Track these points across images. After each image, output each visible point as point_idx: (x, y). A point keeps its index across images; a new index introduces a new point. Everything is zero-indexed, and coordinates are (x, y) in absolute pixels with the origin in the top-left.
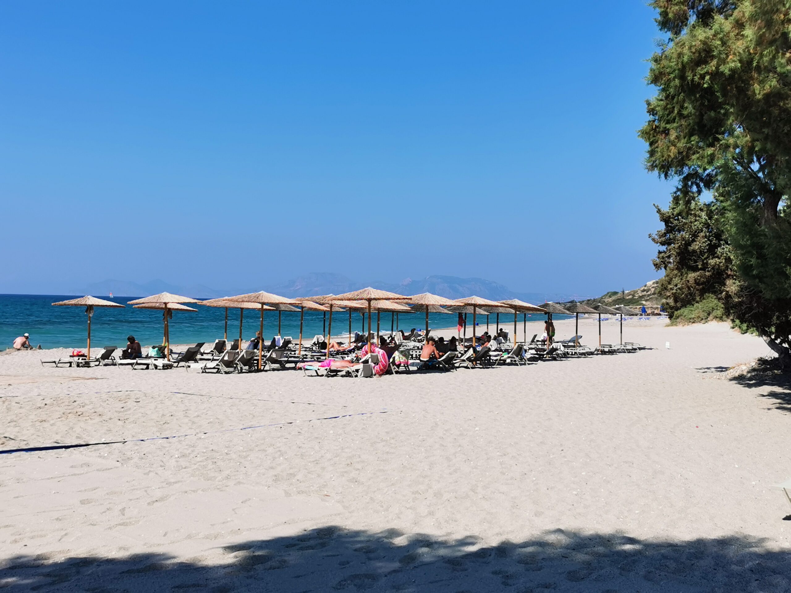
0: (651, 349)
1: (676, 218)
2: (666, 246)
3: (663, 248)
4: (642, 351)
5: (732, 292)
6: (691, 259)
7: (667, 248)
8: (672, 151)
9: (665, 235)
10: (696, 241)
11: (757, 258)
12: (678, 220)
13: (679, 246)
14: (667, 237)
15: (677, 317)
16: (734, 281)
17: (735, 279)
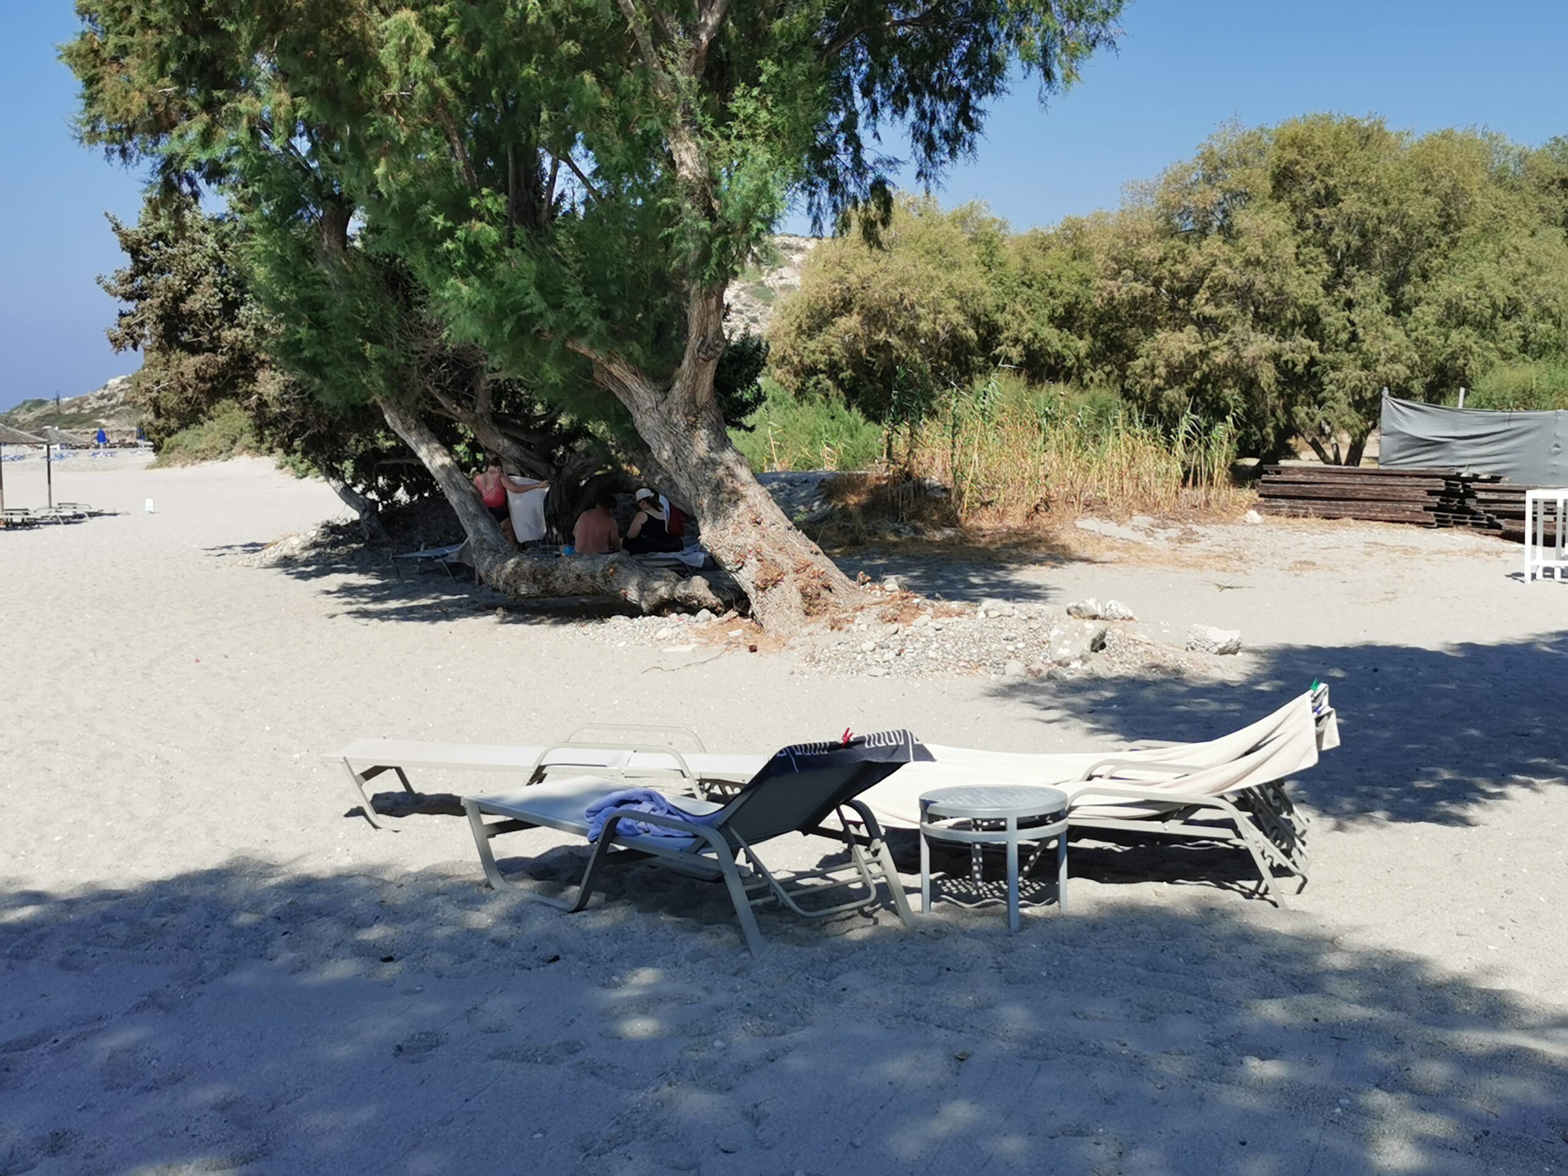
0: (115, 515)
1: (154, 244)
2: (136, 301)
3: (130, 306)
4: (96, 519)
5: (268, 395)
6: (186, 330)
7: (136, 307)
8: (135, 102)
9: (132, 278)
10: (194, 293)
11: (310, 327)
12: (158, 248)
13: (162, 304)
14: (135, 284)
15: (172, 449)
16: (272, 373)
17: (276, 370)
